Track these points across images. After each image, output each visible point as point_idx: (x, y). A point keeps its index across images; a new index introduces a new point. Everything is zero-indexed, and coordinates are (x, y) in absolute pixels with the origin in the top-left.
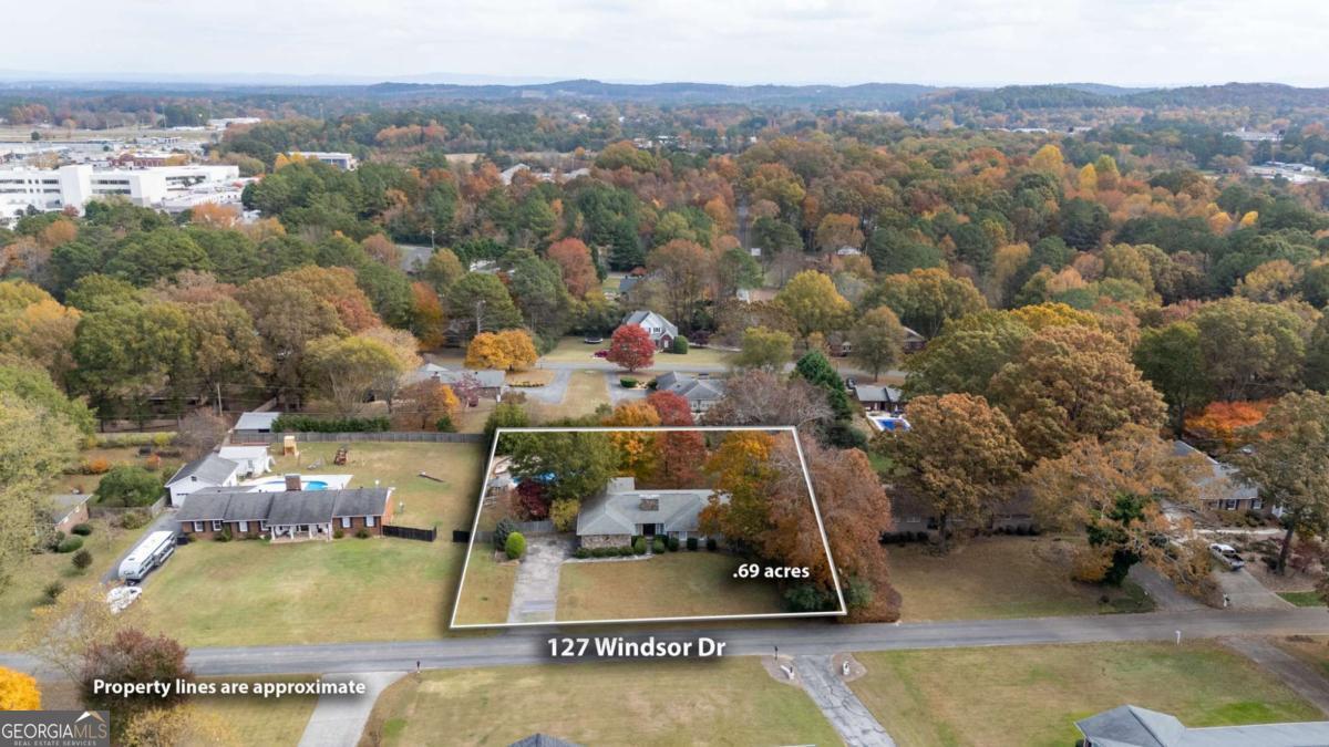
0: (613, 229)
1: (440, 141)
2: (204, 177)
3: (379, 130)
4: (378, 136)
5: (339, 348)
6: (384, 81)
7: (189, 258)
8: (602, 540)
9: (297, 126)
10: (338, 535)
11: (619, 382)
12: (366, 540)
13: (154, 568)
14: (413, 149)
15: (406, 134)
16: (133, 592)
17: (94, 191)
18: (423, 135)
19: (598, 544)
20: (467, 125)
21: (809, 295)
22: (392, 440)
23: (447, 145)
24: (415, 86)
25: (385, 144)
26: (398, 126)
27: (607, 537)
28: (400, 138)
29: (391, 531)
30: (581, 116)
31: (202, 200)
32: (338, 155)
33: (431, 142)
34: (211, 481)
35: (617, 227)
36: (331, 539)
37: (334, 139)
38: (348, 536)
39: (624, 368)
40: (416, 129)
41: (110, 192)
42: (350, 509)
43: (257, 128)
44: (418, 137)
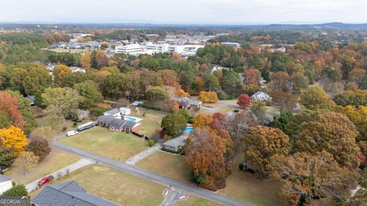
0: (278, 67)
1: (267, 40)
2: (195, 48)
3: (252, 37)
4: (251, 39)
5: (151, 89)
6: (272, 24)
7: (155, 66)
8: (169, 147)
9: (232, 36)
10: (122, 131)
11: (234, 110)
12: (128, 134)
13: (86, 129)
14: (259, 42)
15: (258, 38)
16: (75, 132)
17: (168, 50)
18: (263, 38)
19: (168, 148)
20: (278, 36)
21: (313, 93)
22: (160, 113)
23: (270, 41)
24: (280, 25)
25: (252, 41)
26: (257, 36)
27: (170, 147)
28: (257, 39)
29: (134, 133)
30: (324, 34)
31: (189, 53)
32: (235, 43)
33: (265, 41)
34: (111, 114)
35: (280, 67)
36: (121, 132)
37: (240, 39)
38: (125, 132)
39: (240, 107)
40: (262, 37)
41: (171, 50)
42: (126, 126)
43: (221, 36)
44: (262, 39)
